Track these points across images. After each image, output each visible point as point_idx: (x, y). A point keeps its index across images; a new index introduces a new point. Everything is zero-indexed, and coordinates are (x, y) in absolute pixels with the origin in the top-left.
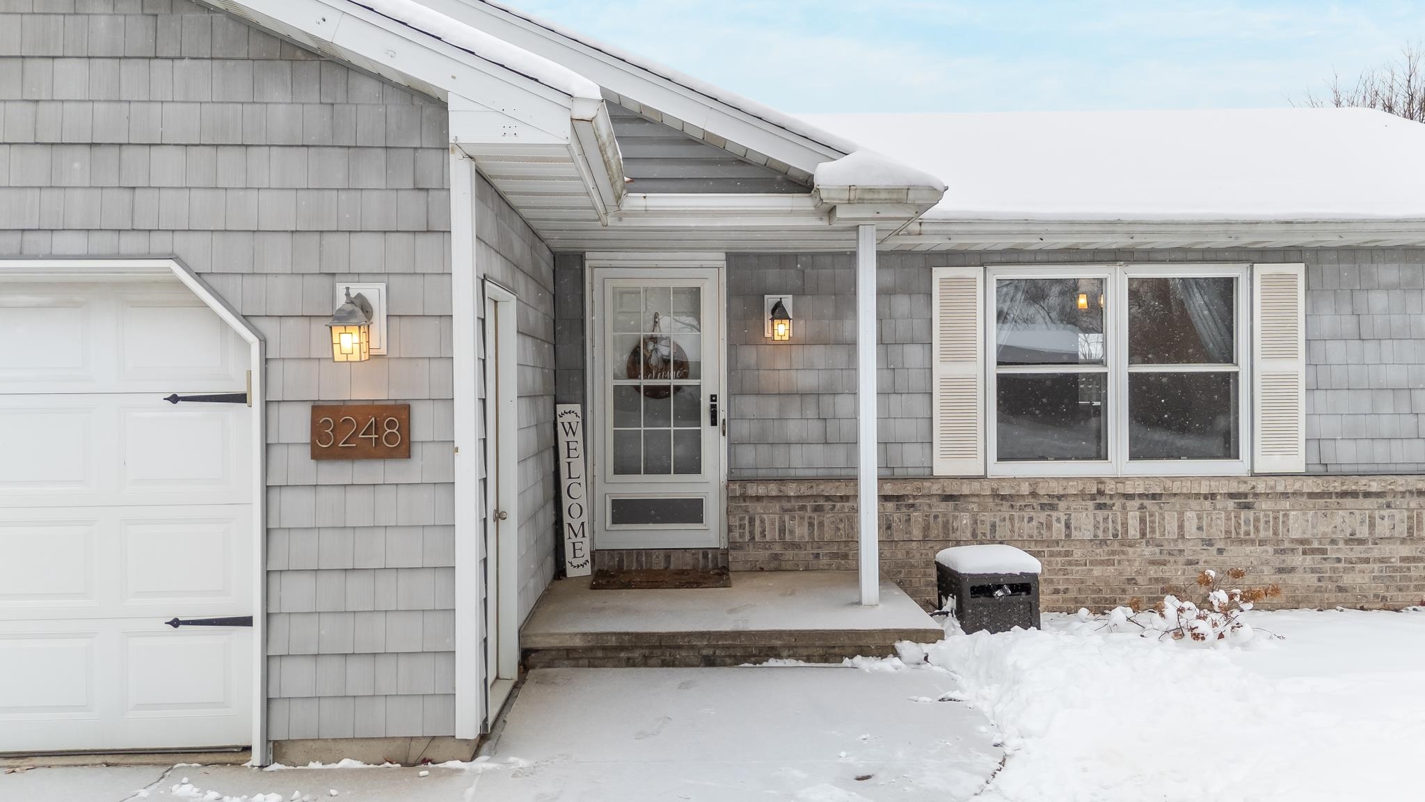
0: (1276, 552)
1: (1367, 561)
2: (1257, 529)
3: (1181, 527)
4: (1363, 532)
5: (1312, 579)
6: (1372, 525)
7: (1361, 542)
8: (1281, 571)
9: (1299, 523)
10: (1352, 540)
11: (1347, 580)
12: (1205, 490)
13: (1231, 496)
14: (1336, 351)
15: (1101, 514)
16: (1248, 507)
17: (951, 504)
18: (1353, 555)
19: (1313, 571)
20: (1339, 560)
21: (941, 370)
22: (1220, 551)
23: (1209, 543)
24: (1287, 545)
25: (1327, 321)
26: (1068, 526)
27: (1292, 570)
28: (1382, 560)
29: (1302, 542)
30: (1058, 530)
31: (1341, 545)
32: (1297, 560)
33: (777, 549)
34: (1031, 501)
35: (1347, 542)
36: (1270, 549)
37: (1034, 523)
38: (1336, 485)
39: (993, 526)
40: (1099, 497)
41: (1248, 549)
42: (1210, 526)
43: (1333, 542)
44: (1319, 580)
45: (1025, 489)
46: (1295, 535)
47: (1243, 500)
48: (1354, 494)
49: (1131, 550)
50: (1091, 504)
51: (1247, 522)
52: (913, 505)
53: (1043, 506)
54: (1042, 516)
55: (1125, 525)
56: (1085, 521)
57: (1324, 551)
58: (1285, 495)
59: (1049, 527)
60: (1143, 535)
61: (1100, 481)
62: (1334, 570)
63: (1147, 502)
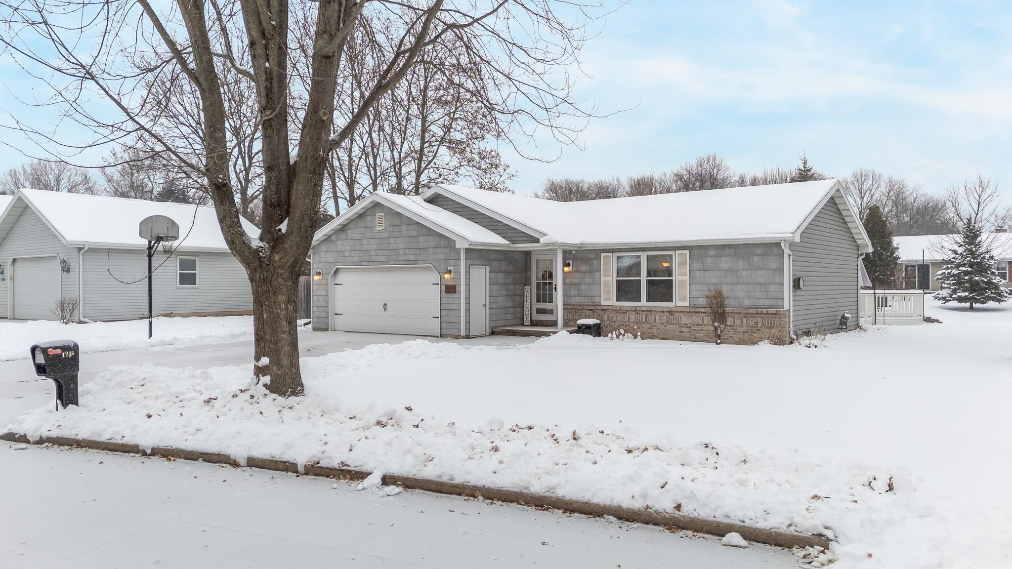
0: (679, 327)
1: (702, 330)
2: (674, 321)
3: (655, 319)
4: (701, 323)
5: (688, 335)
6: (703, 321)
7: (701, 325)
8: (680, 332)
9: (685, 320)
10: (698, 325)
11: (697, 335)
12: (660, 309)
13: (668, 312)
14: (698, 274)
15: (636, 315)
16: (672, 315)
17: (603, 312)
18: (698, 329)
19: (689, 332)
20: (695, 330)
21: (603, 279)
22: (665, 326)
23: (662, 324)
24: (682, 325)
25: (696, 265)
26: (629, 318)
27: (683, 332)
28: (707, 331)
29: (685, 325)
30: (627, 318)
31: (696, 326)
32: (684, 329)
33: (567, 321)
34: (621, 311)
35: (697, 325)
36: (678, 326)
37: (621, 317)
38: (692, 310)
39: (612, 317)
40: (636, 311)
41: (672, 326)
42: (662, 319)
43: (694, 325)
44: (690, 335)
45: (619, 309)
46: (683, 323)
47: (671, 313)
48: (699, 312)
49: (644, 325)
50: (635, 313)
51: (671, 319)
52: (595, 312)
53: (624, 313)
54: (623, 315)
55: (642, 318)
56: (633, 317)
57: (691, 327)
58: (681, 312)
59: (625, 318)
60: (646, 321)
61: (636, 307)
62: (694, 332)
63: (648, 313)
